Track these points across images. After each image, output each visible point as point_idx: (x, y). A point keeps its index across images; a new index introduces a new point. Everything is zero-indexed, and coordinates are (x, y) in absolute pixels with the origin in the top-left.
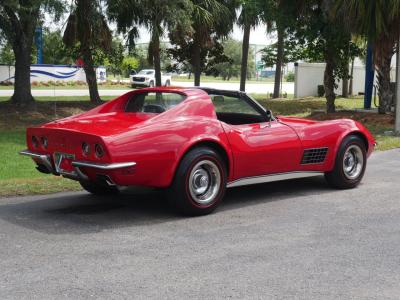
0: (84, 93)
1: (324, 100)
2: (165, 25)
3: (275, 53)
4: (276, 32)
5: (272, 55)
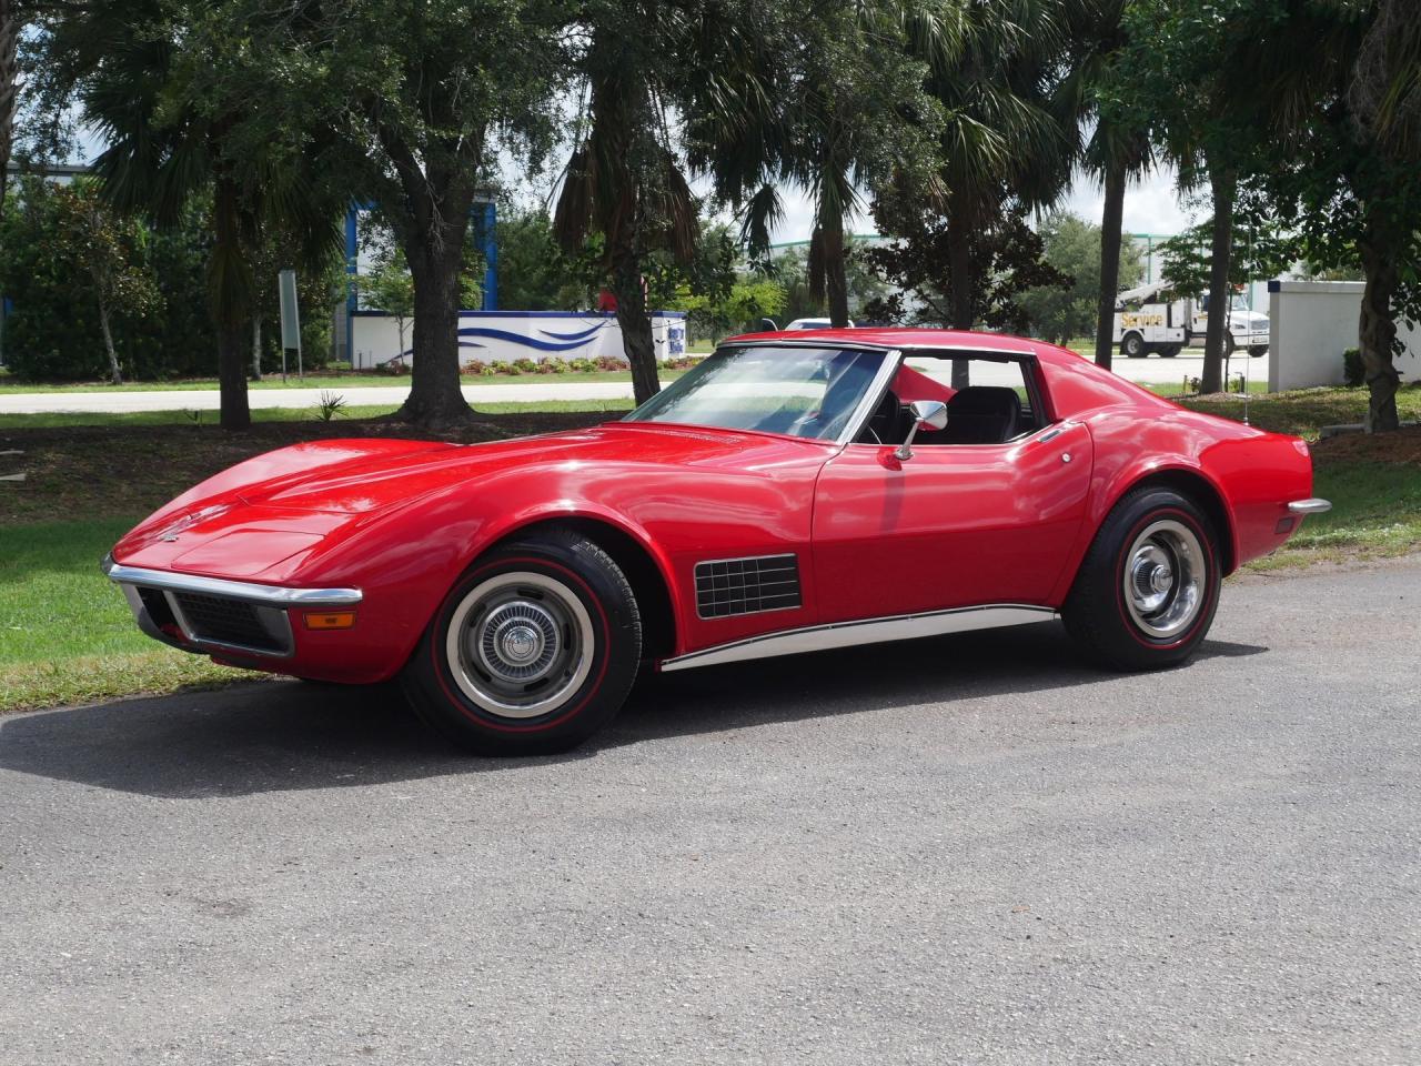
0: (618, 391)
1: (1363, 395)
2: (858, 175)
3: (1207, 254)
4: (1208, 188)
5: (1198, 259)
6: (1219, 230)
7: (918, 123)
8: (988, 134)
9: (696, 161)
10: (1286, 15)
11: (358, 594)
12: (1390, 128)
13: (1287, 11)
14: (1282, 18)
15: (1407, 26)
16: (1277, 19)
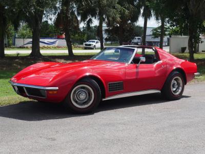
2: (105, 17)
3: (160, 31)
4: (160, 20)
6: (162, 27)
7: (115, 9)
8: (127, 11)
9: (78, 14)
11: (57, 88)
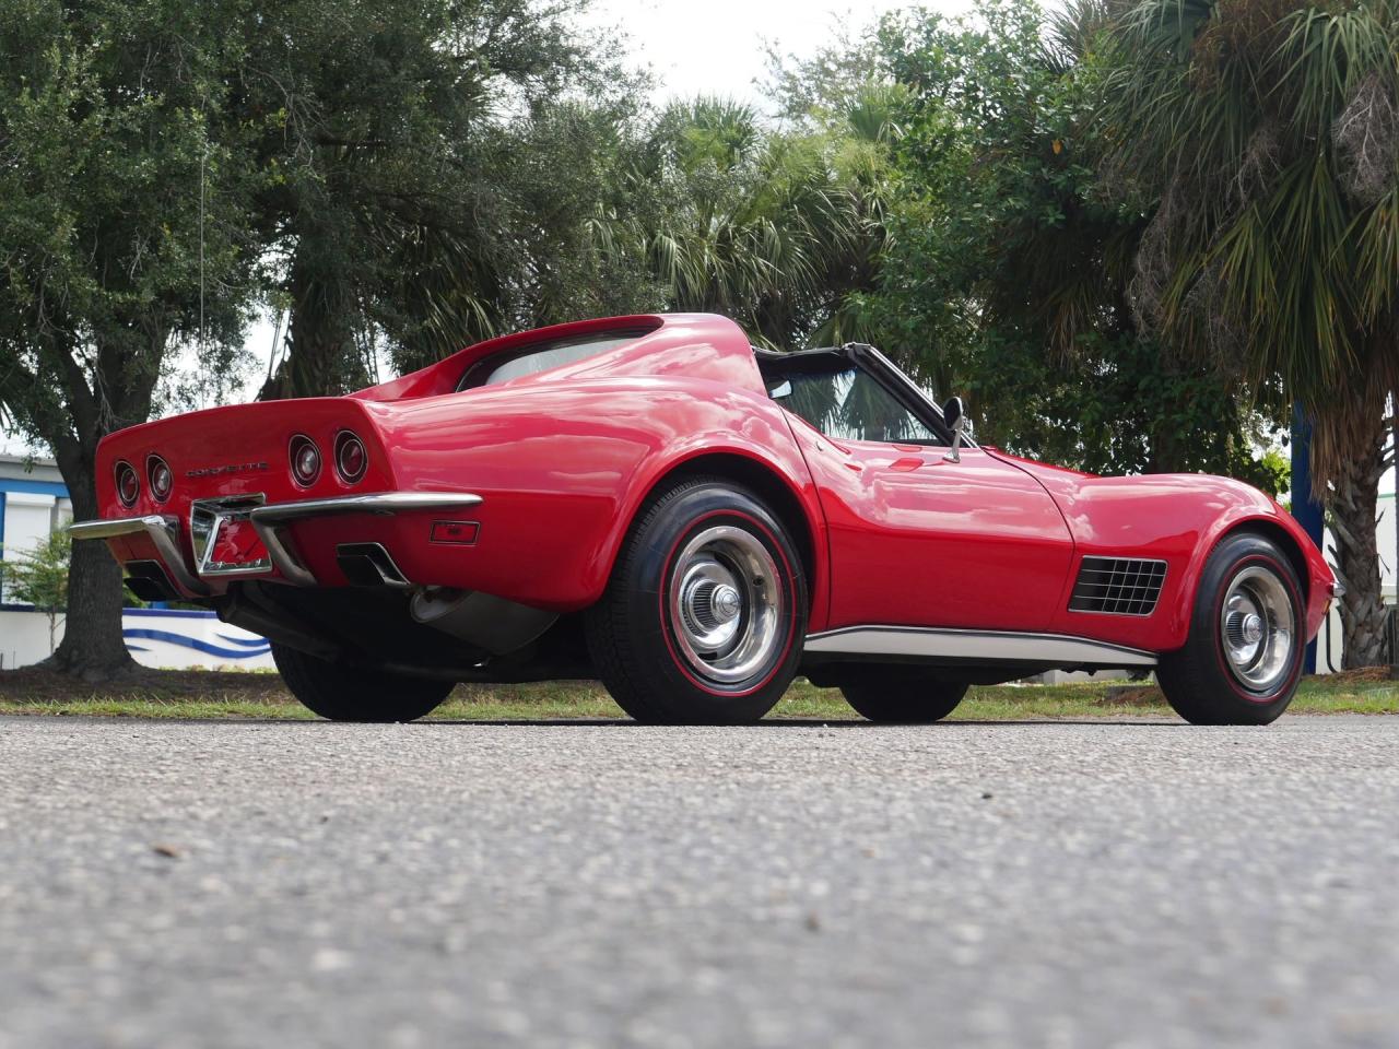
10: (1062, 217)
12: (1175, 323)
13: (1061, 213)
14: (1057, 220)
15: (1190, 215)
16: (1051, 220)
